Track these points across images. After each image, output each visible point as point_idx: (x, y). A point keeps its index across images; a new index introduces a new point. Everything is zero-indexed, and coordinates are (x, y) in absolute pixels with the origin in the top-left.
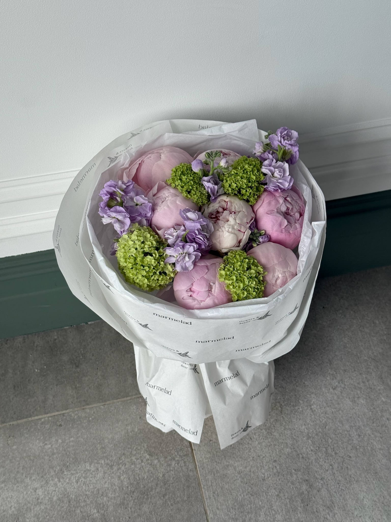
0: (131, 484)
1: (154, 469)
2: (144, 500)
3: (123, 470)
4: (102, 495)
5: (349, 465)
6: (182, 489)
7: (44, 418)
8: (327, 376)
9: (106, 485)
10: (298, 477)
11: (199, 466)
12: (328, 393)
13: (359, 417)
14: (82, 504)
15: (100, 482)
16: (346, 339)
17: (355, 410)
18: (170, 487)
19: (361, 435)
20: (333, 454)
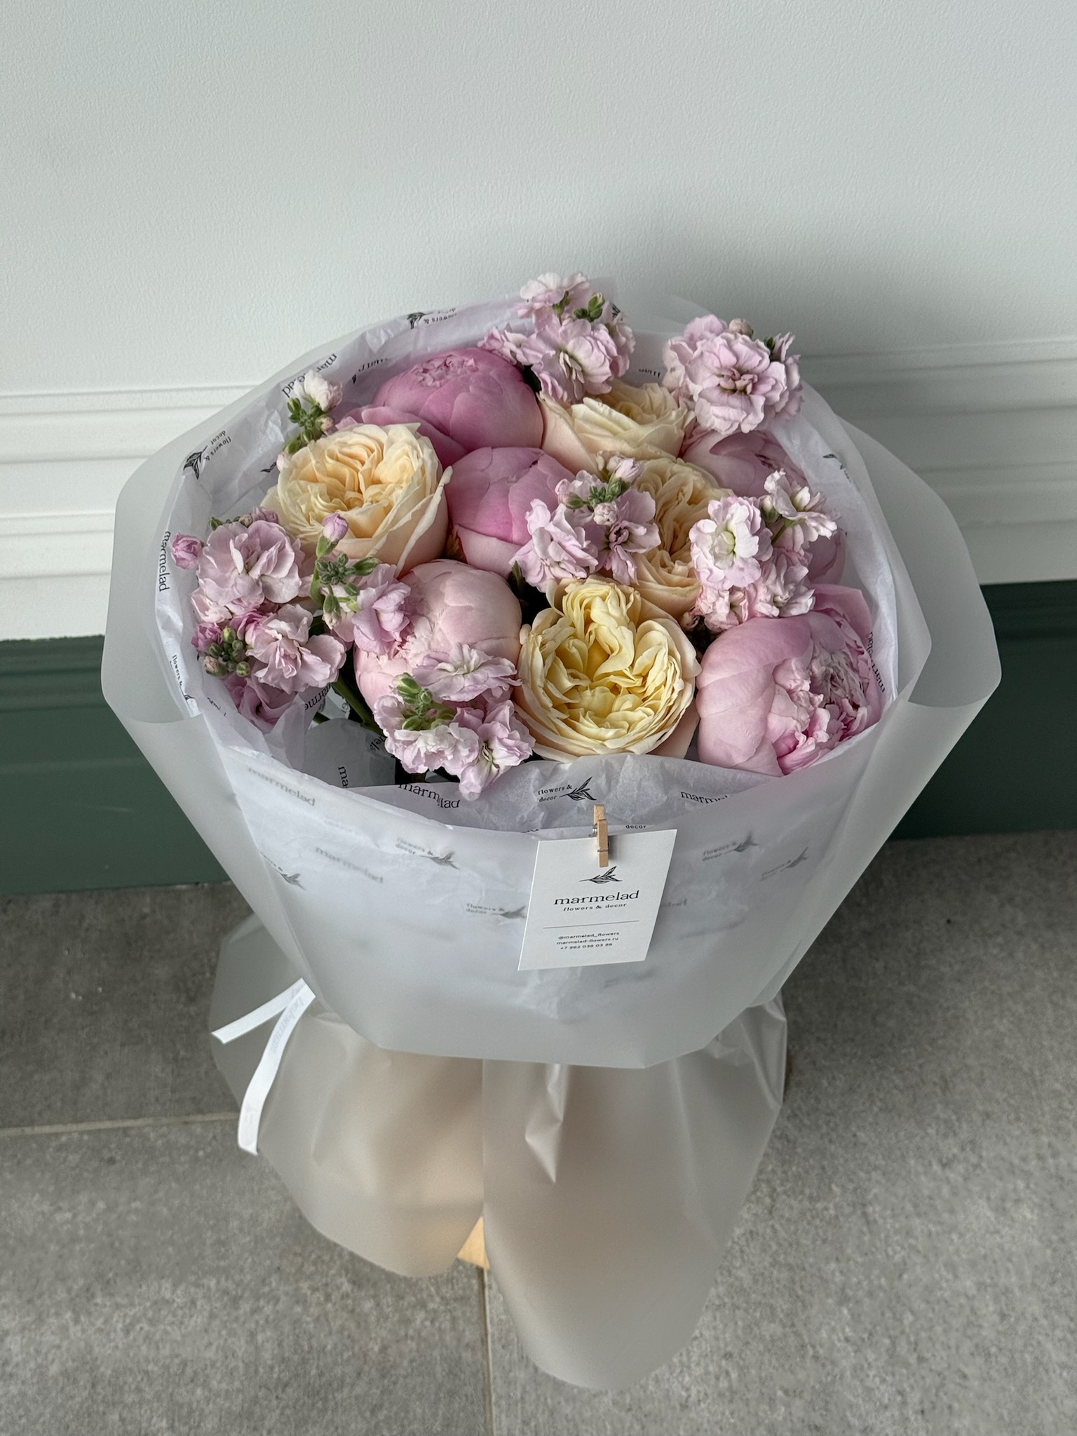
0: (283, 1360)
1: (359, 1324)
2: (314, 1413)
3: (268, 1316)
4: (192, 1381)
5: (958, 1400)
6: (433, 1396)
7: (70, 1133)
8: (930, 1125)
9: (210, 1354)
10: (790, 1413)
11: (493, 1335)
12: (925, 1173)
13: (1010, 1260)
14: (129, 1399)
15: (194, 1342)
16: (1005, 1021)
17: (1002, 1237)
18: (399, 1385)
19: (1010, 1316)
20: (913, 1360)
